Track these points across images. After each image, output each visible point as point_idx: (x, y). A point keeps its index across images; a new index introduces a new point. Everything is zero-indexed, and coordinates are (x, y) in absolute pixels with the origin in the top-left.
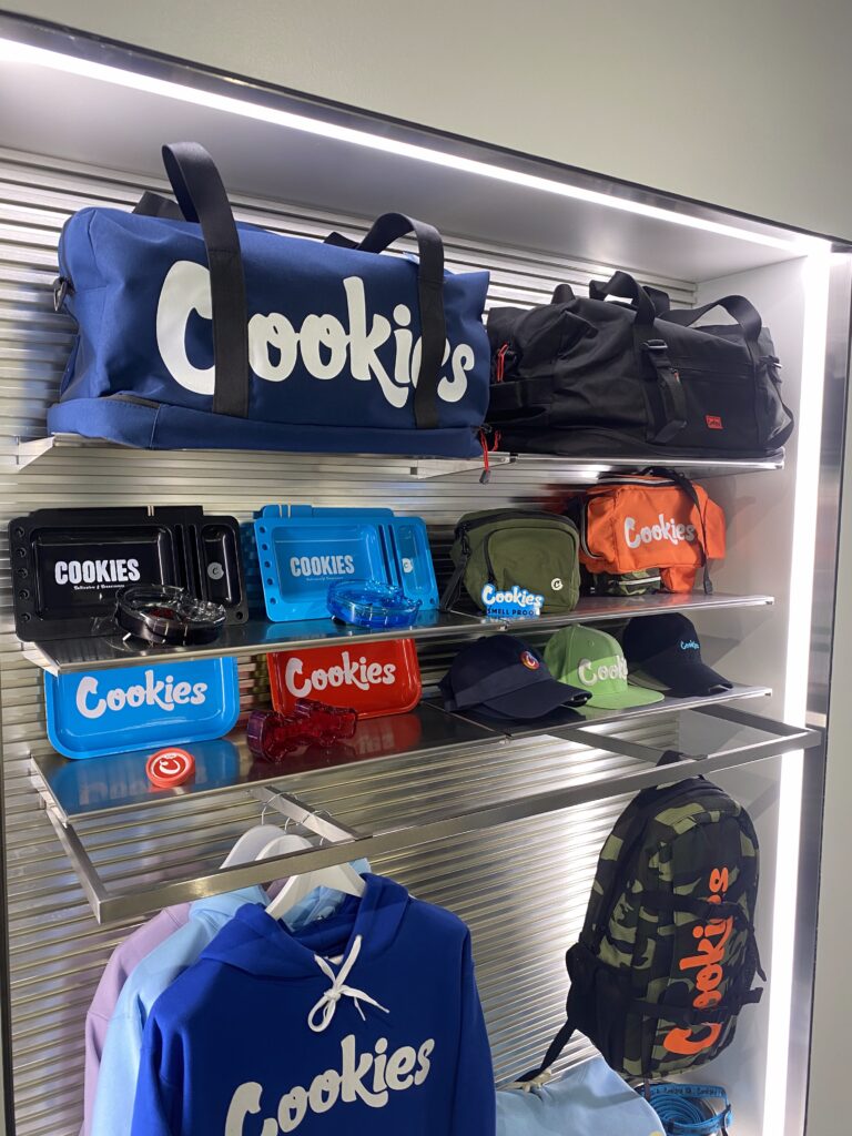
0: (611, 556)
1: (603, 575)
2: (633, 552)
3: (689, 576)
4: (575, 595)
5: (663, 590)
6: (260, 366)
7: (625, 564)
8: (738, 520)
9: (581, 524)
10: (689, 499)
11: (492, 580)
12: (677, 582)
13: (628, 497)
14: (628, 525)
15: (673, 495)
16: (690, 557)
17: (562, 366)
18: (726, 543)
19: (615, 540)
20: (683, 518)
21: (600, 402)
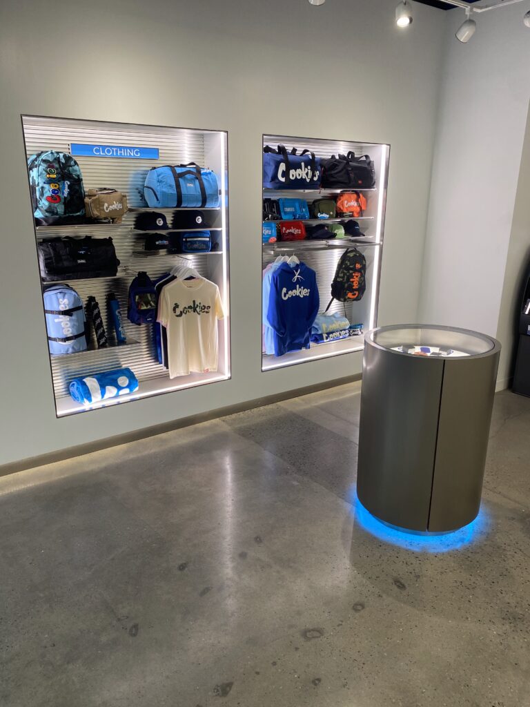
0: (342, 208)
1: (341, 213)
2: (347, 208)
3: (358, 213)
4: (335, 216)
5: (352, 216)
6: (291, 177)
7: (345, 211)
8: (369, 201)
9: (336, 202)
10: (359, 197)
11: (320, 212)
12: (355, 214)
13: (346, 196)
14: (346, 202)
15: (355, 196)
16: (358, 209)
17: (333, 172)
18: (367, 206)
19: (343, 205)
20: (357, 201)
21: (340, 179)
